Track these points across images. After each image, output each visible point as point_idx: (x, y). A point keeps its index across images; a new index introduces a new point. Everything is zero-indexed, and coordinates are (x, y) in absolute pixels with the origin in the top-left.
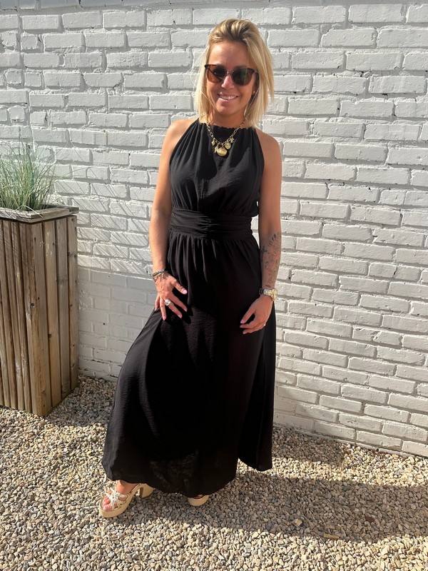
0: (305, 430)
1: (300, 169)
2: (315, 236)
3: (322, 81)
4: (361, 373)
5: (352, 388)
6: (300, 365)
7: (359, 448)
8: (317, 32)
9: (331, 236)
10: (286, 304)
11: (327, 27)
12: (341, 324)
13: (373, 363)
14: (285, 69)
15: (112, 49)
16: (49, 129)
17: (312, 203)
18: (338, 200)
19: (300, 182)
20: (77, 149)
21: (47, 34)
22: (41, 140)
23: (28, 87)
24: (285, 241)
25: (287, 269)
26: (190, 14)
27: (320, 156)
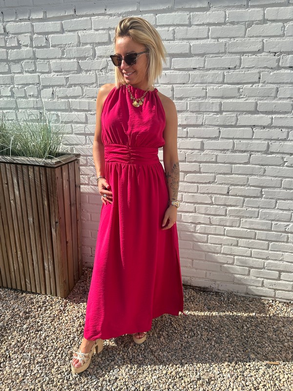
0: (240, 293)
1: (234, 119)
2: (245, 163)
3: (247, 60)
4: (278, 252)
5: (272, 263)
6: (237, 250)
7: (278, 302)
8: (243, 27)
9: (256, 163)
10: (226, 210)
11: (250, 24)
12: (264, 221)
13: (286, 245)
14: (222, 53)
15: (99, 44)
16: (55, 100)
17: (243, 141)
18: (260, 139)
19: (234, 128)
20: (76, 113)
21: (52, 35)
22: (49, 108)
23: (39, 72)
24: (225, 168)
25: (227, 186)
26: (154, 18)
27: (248, 110)
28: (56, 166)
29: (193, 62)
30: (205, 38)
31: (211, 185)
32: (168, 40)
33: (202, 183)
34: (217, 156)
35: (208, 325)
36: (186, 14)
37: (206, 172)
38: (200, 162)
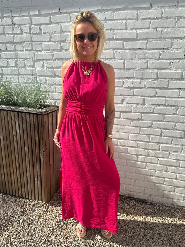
1: (166, 84)
2: (174, 114)
3: (177, 43)
6: (166, 174)
8: (174, 20)
9: (181, 114)
10: (160, 146)
11: (179, 18)
14: (159, 38)
16: (45, 69)
17: (172, 99)
19: (166, 89)
20: (58, 78)
21: (44, 26)
22: (41, 74)
23: (35, 51)
24: (160, 117)
25: (160, 130)
26: (113, 14)
27: (176, 78)
28: (44, 114)
29: (138, 44)
30: (147, 28)
31: (150, 129)
32: (122, 29)
33: (143, 127)
34: (154, 109)
35: (145, 225)
36: (134, 12)
37: (146, 119)
38: (142, 113)
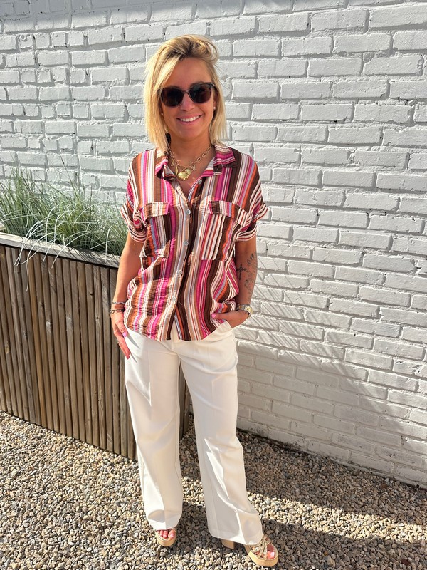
0: (341, 460)
1: (340, 198)
2: (355, 265)
3: (363, 110)
4: (401, 406)
5: (391, 421)
8: (359, 60)
9: (372, 266)
10: (324, 332)
11: (370, 56)
12: (381, 356)
13: (414, 397)
14: (325, 98)
16: (95, 157)
17: (352, 232)
19: (340, 210)
20: (121, 176)
21: (94, 69)
22: (87, 167)
23: (76, 118)
24: (325, 269)
25: (325, 297)
26: (230, 46)
27: (362, 185)
29: (281, 110)
30: (301, 76)
31: (303, 293)
32: (248, 78)
33: (290, 289)
34: (312, 251)
36: (275, 41)
37: (295, 272)
38: (288, 258)
